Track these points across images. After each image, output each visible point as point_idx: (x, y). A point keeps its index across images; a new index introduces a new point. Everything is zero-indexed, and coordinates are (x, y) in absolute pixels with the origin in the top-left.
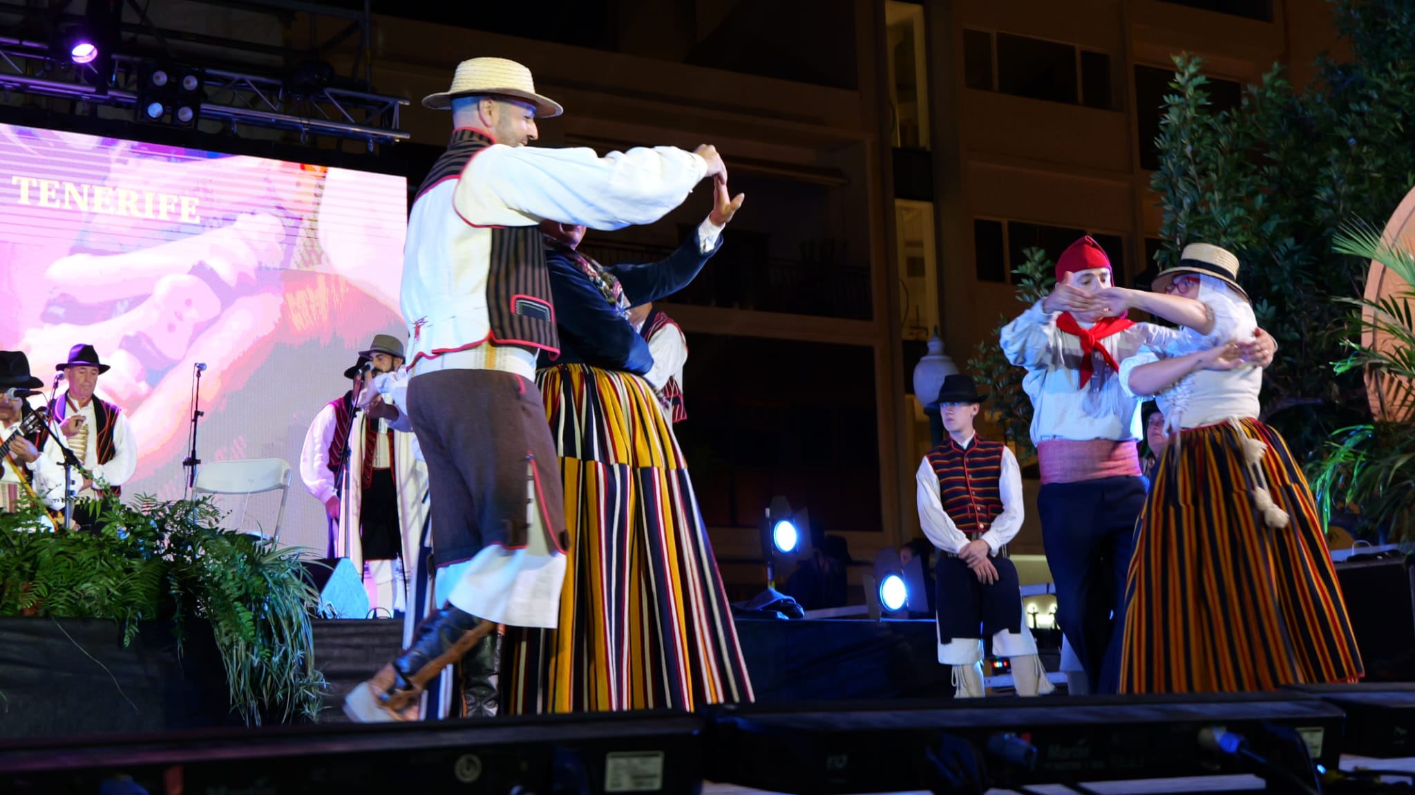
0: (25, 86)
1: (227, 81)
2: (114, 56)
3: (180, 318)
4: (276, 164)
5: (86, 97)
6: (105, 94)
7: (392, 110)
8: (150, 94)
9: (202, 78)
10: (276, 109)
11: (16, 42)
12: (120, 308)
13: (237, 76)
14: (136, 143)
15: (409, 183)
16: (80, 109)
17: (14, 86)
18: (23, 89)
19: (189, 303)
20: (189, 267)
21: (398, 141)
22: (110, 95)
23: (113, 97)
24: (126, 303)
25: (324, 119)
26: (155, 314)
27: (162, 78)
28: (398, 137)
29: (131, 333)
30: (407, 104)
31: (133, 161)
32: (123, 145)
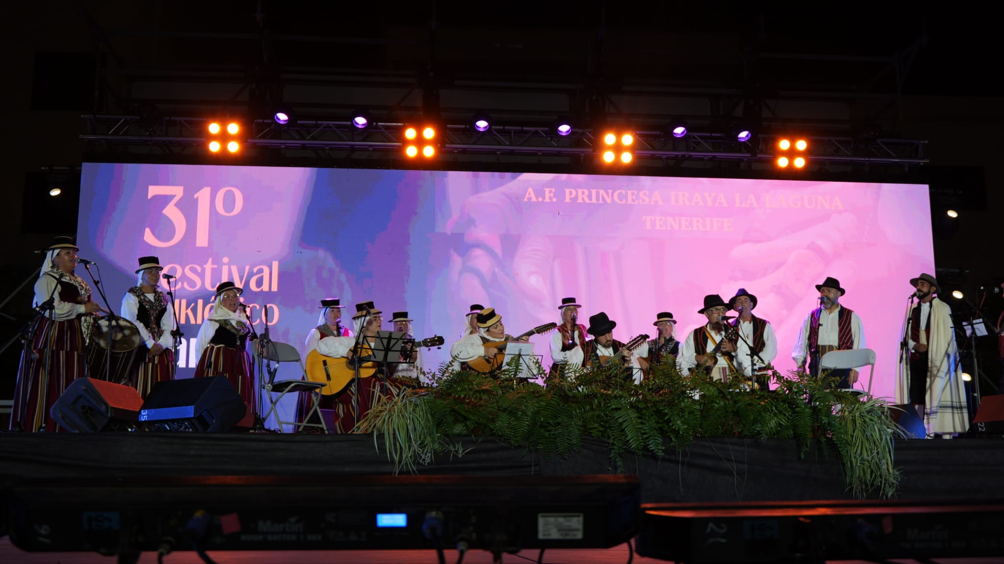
0: (714, 157)
2: (760, 136)
3: (803, 273)
5: (745, 159)
6: (756, 156)
7: (917, 147)
8: (779, 153)
9: (810, 141)
10: (849, 154)
11: (709, 134)
12: (770, 270)
13: (826, 139)
15: (930, 188)
16: (742, 165)
17: (709, 158)
18: (712, 159)
19: (807, 265)
21: (922, 164)
22: (758, 157)
24: (773, 267)
25: (879, 157)
26: (789, 273)
27: (786, 144)
28: (922, 162)
30: (926, 142)
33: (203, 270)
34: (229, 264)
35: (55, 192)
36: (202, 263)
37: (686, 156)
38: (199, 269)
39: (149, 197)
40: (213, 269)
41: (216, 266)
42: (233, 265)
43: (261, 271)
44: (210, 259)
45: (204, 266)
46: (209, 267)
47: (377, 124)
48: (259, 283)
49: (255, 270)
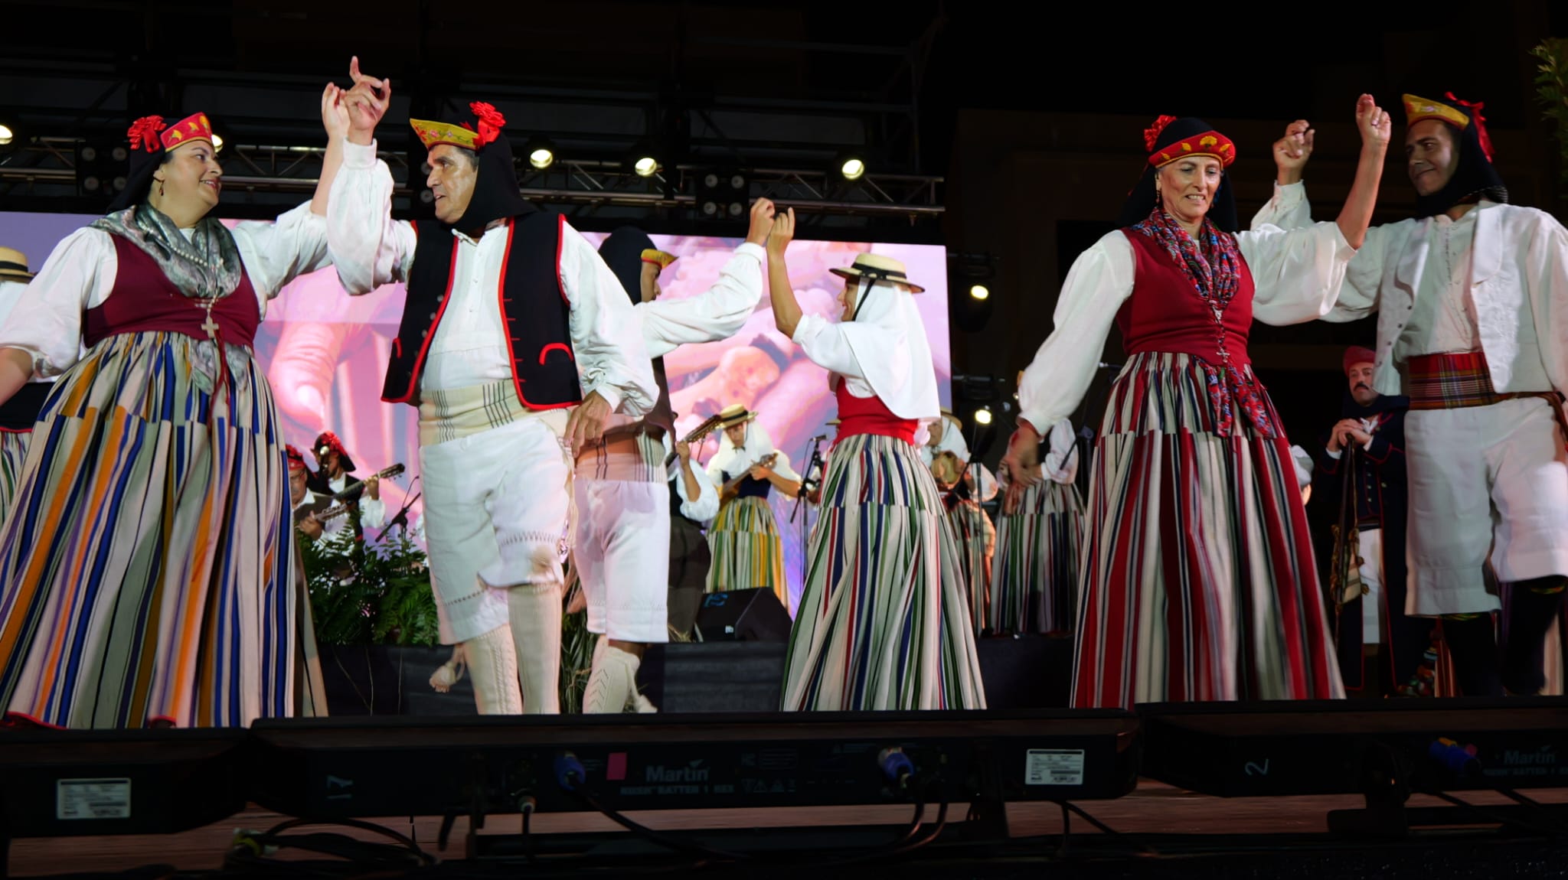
0: (608, 199)
1: (778, 177)
2: (679, 167)
3: (744, 385)
4: (824, 245)
5: (658, 203)
6: (673, 199)
7: (928, 188)
8: (704, 195)
9: (748, 178)
11: (598, 164)
12: (691, 379)
13: (786, 173)
14: (702, 239)
19: (751, 371)
20: (750, 340)
22: (677, 200)
23: (681, 202)
24: (697, 375)
26: (722, 383)
27: (712, 181)
29: (701, 400)
31: (699, 255)
32: (691, 241)
37: (563, 198)
47: (38, 140)
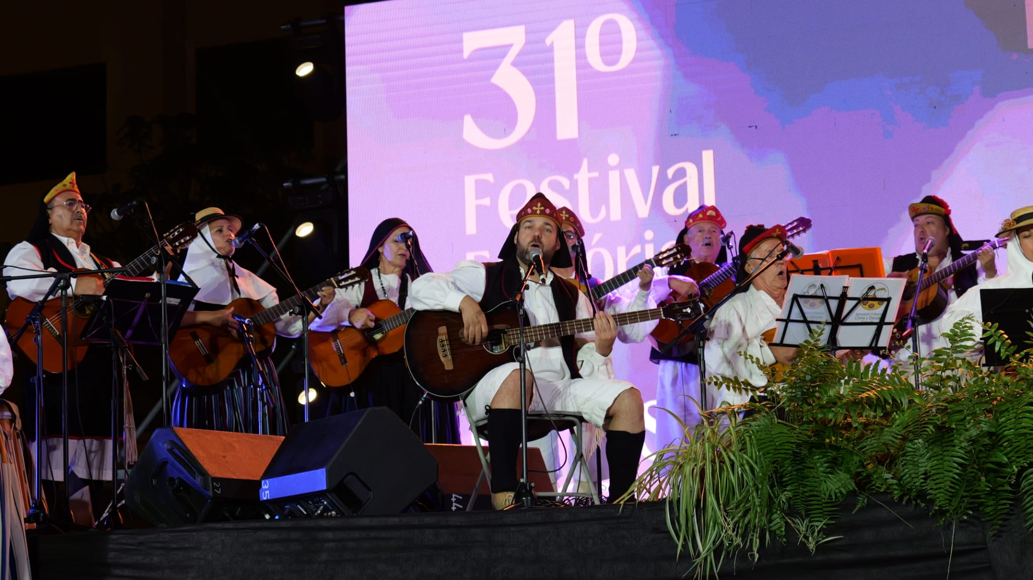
33: (574, 184)
34: (620, 167)
35: (305, 70)
36: (571, 170)
38: (566, 183)
39: (466, 55)
40: (590, 180)
41: (596, 174)
42: (627, 167)
43: (681, 173)
44: (585, 163)
45: (576, 176)
46: (583, 176)
48: (680, 197)
49: (670, 172)
